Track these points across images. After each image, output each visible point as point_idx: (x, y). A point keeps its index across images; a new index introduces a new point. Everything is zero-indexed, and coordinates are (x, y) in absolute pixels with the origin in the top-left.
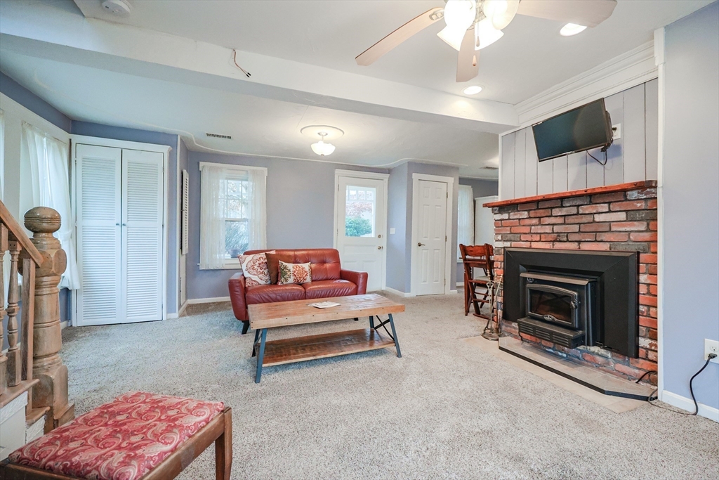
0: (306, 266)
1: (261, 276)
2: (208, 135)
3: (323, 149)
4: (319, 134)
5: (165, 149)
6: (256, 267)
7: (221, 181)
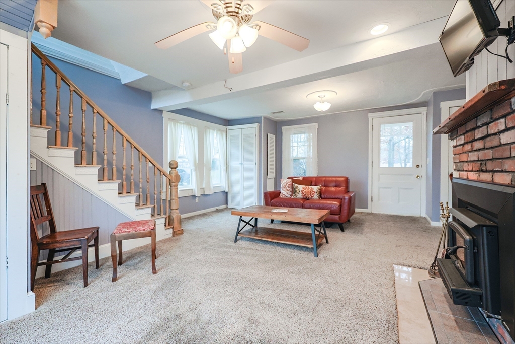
0: (316, 188)
1: (287, 192)
2: (273, 113)
3: (322, 107)
4: (319, 97)
5: (256, 125)
6: (286, 187)
7: (291, 136)
